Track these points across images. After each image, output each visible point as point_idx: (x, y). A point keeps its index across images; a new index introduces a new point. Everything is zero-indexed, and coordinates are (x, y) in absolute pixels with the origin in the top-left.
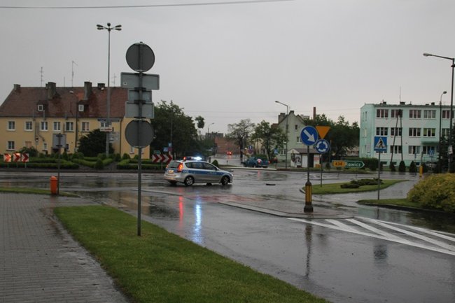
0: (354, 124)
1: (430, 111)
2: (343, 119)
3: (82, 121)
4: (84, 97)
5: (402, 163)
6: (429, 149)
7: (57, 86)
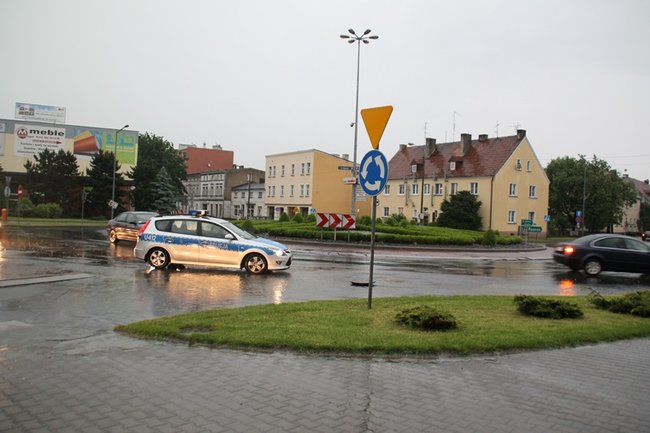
3: (451, 181)
4: (460, 153)
7: (437, 143)
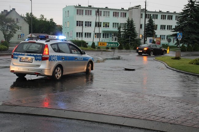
0: (51, 20)
1: (106, 12)
2: (43, 16)
5: (93, 43)
6: (106, 36)
